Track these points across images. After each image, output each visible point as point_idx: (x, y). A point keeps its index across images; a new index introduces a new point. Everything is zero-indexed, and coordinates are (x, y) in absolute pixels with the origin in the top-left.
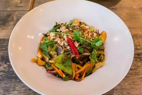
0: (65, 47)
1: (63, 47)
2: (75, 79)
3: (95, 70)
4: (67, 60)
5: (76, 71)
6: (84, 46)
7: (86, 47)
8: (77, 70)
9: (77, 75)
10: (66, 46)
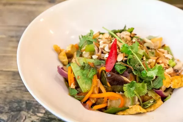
0: (102, 53)
1: (100, 51)
2: (84, 103)
3: (125, 114)
4: (90, 68)
5: (93, 93)
6: (131, 67)
7: (133, 70)
8: (96, 92)
9: (91, 100)
10: (104, 52)
